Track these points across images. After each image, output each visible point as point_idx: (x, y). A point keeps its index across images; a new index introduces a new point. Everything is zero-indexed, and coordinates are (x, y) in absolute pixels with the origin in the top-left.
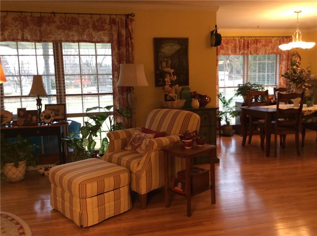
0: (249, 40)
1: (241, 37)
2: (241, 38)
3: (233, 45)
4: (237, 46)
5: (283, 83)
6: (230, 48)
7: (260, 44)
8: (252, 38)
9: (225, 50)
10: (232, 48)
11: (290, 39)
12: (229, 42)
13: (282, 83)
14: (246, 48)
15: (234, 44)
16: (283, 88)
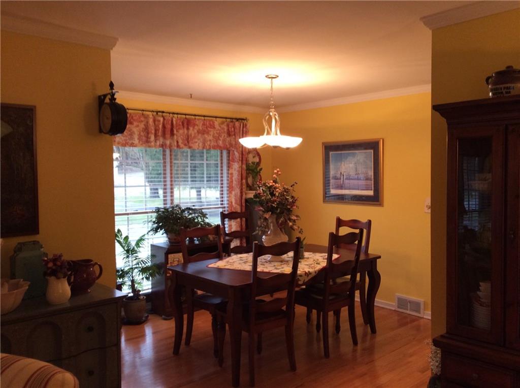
0: (174, 119)
1: (157, 112)
2: (157, 114)
3: (142, 126)
4: (150, 130)
5: (235, 203)
6: (137, 133)
7: (194, 128)
8: (179, 116)
9: (126, 136)
10: (140, 134)
11: (244, 123)
12: (134, 120)
13: (233, 204)
14: (168, 136)
15: (145, 125)
16: (236, 213)
